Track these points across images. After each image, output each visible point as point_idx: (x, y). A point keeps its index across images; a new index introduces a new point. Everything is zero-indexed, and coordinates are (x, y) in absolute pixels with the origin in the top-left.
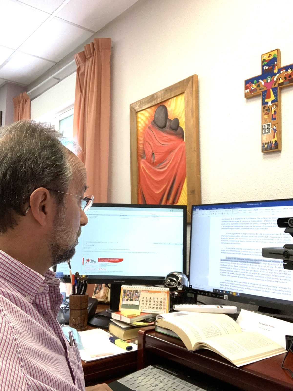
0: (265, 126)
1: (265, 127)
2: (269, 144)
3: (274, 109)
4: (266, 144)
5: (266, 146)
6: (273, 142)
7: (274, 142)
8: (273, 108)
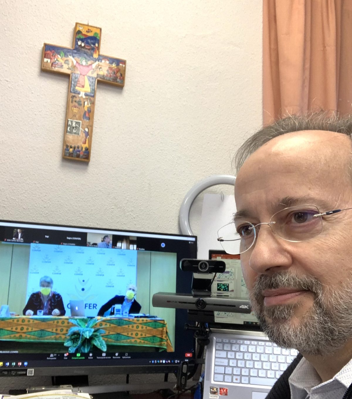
0: (72, 122)
1: (72, 124)
2: (76, 149)
3: (88, 104)
4: (71, 147)
5: (71, 150)
6: (82, 148)
7: (84, 149)
8: (86, 103)
